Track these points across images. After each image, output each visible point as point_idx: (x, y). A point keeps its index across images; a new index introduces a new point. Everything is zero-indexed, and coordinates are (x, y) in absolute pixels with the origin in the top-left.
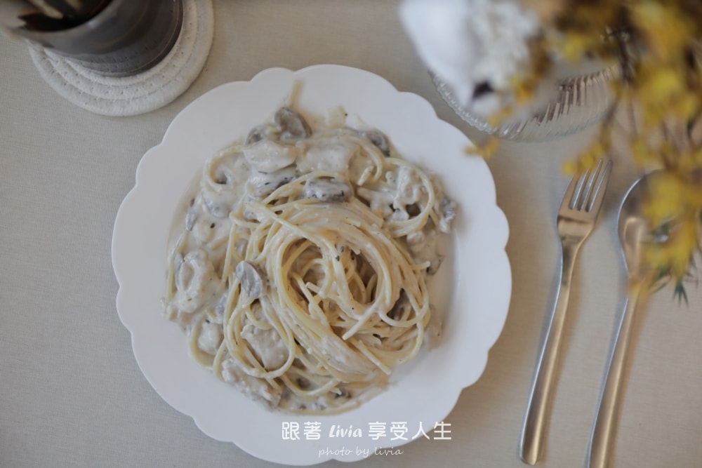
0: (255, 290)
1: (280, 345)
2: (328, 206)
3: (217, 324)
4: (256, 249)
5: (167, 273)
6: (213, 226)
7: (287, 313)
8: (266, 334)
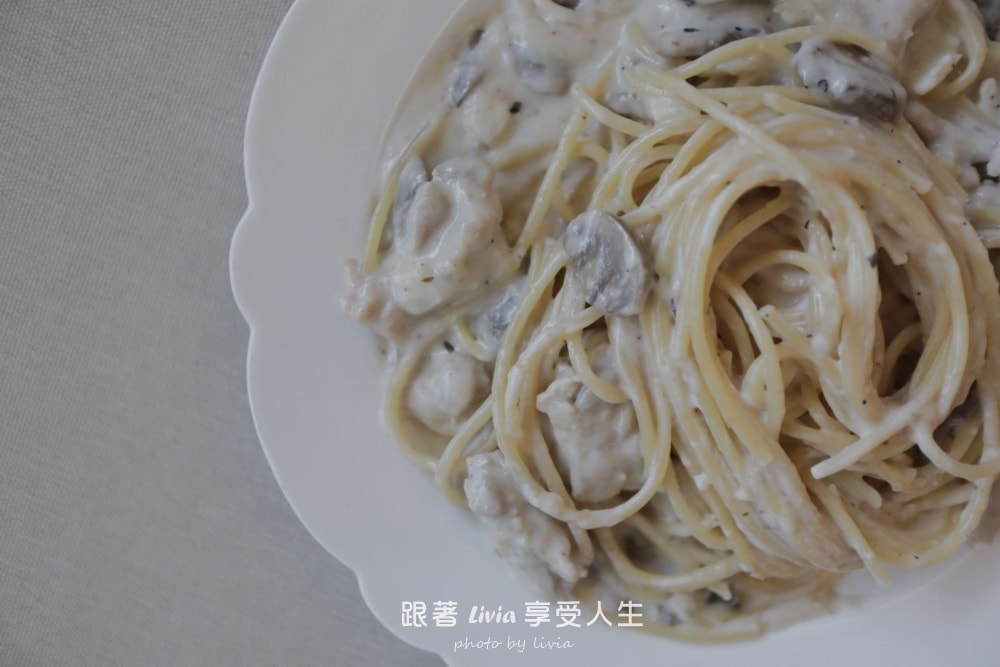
0: (613, 293)
1: (629, 448)
2: (854, 120)
3: (474, 358)
4: (625, 191)
5: (374, 202)
6: (515, 109)
7: (680, 372)
8: (604, 414)
